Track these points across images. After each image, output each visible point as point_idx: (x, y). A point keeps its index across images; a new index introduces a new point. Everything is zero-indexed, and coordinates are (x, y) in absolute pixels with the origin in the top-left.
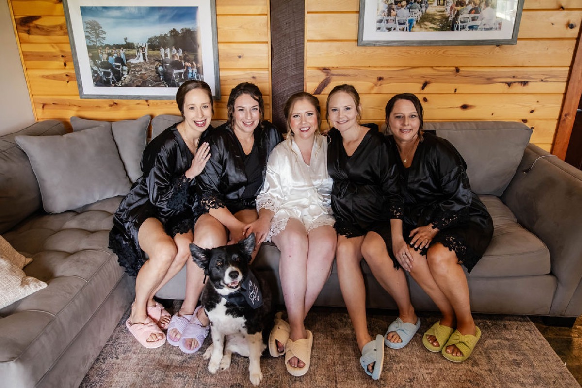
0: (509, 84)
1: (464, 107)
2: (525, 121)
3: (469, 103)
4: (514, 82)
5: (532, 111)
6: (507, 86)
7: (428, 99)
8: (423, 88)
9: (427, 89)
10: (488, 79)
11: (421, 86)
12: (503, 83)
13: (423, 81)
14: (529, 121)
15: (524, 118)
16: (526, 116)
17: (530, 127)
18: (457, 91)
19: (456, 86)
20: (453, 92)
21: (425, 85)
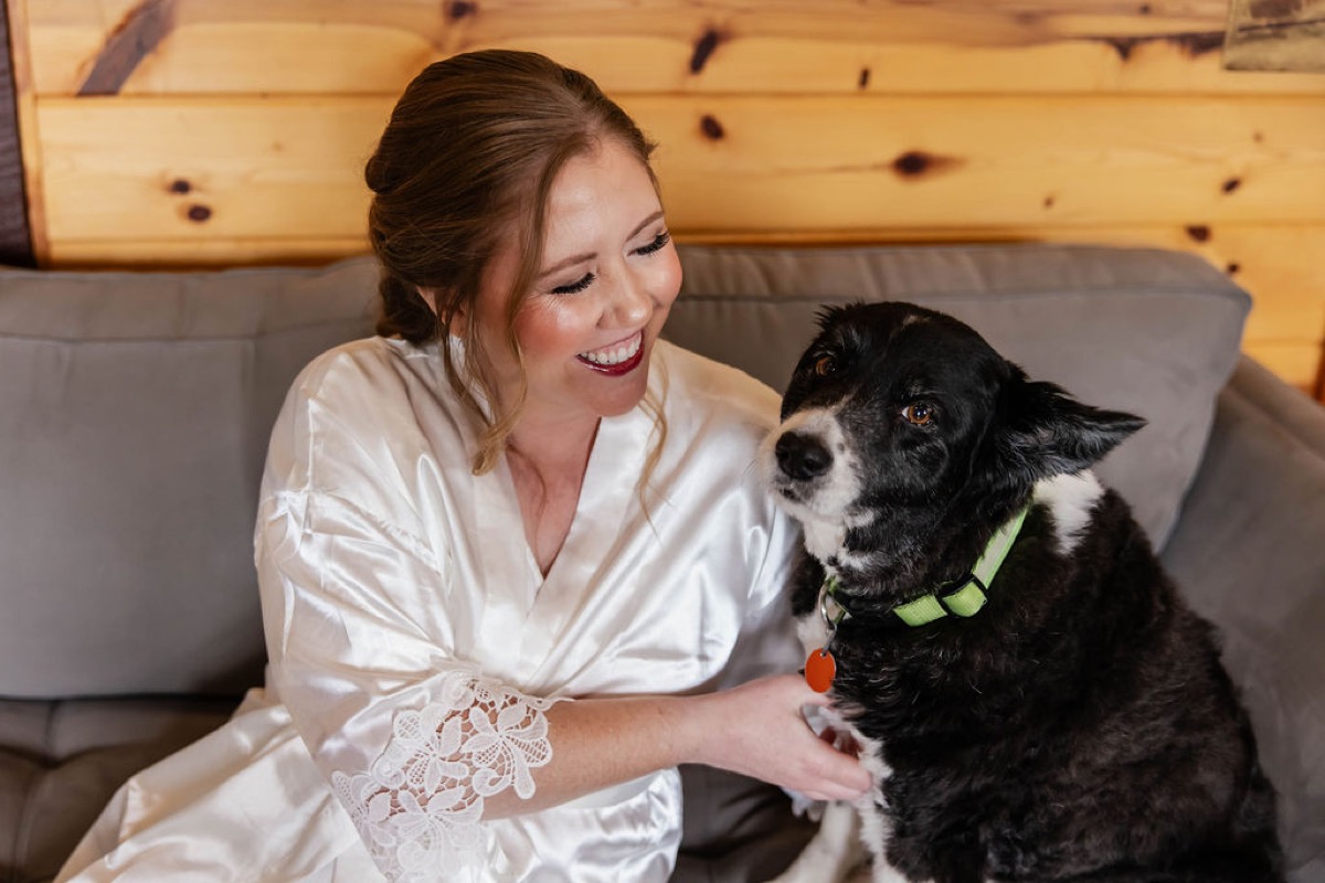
0: (1125, 47)
1: (912, 165)
2: (1200, 233)
3: (931, 142)
4: (1149, 39)
5: (1231, 186)
6: (1112, 56)
7: (726, 121)
8: (697, 64)
9: (718, 71)
10: (1026, 18)
11: (686, 51)
12: (1095, 38)
13: (693, 26)
14: (1218, 233)
15: (1197, 219)
16: (1203, 205)
17: (1220, 263)
18: (876, 82)
19: (867, 53)
20: (852, 83)
21: (707, 46)
